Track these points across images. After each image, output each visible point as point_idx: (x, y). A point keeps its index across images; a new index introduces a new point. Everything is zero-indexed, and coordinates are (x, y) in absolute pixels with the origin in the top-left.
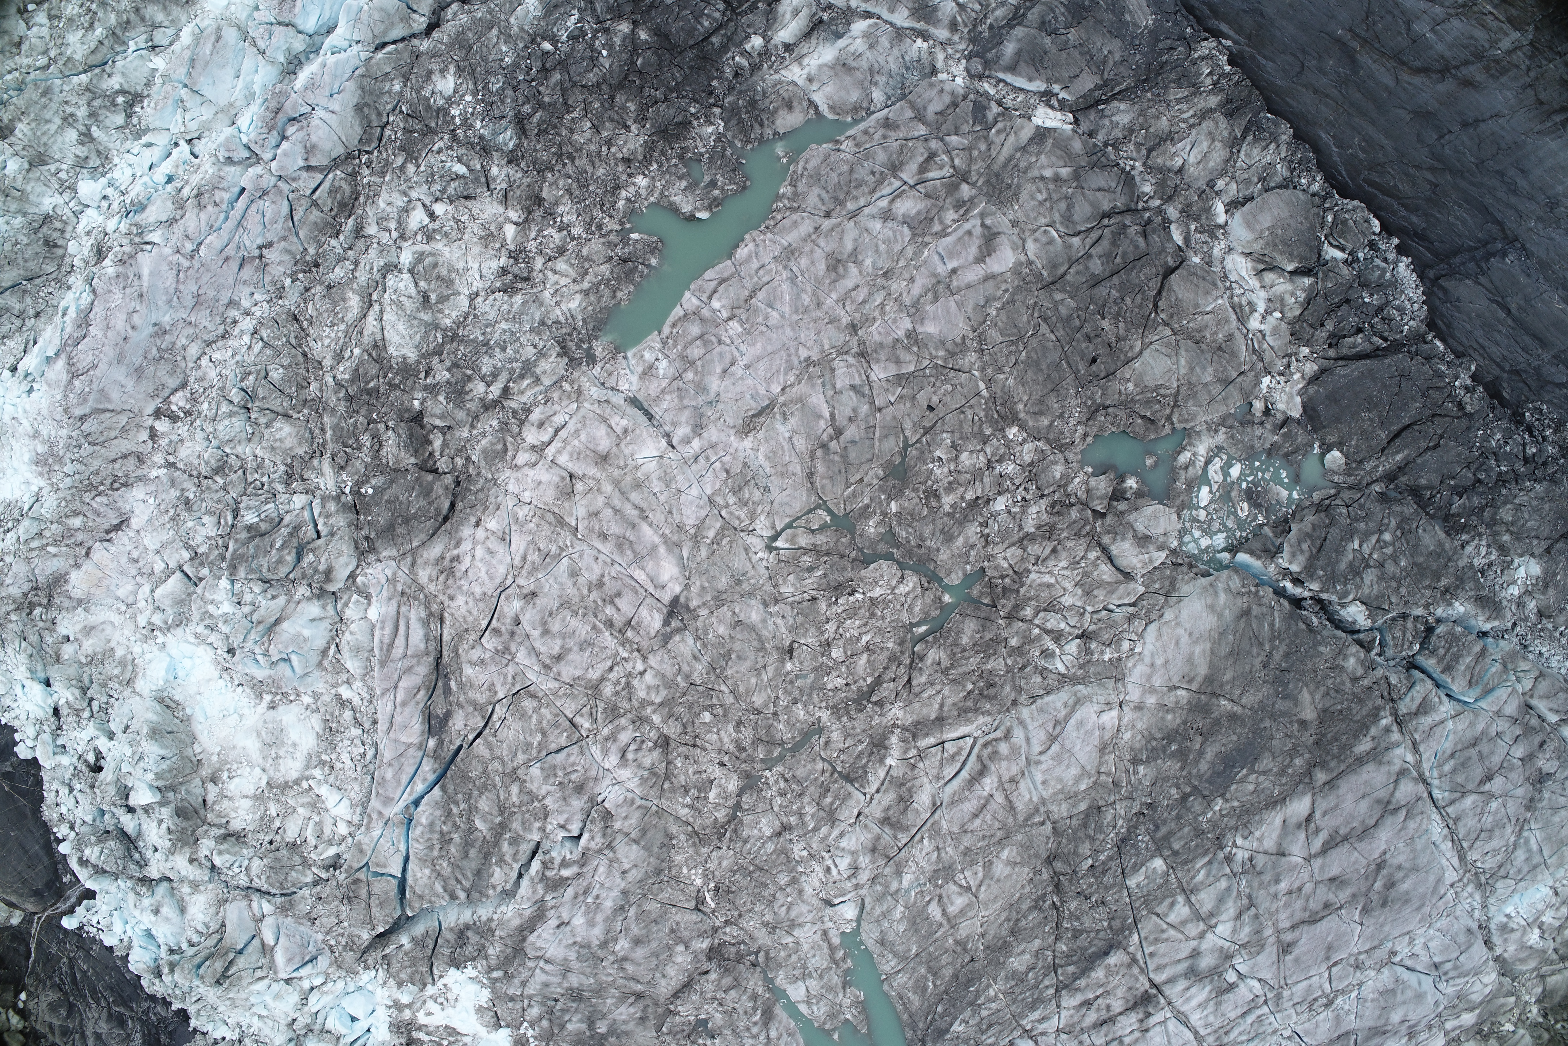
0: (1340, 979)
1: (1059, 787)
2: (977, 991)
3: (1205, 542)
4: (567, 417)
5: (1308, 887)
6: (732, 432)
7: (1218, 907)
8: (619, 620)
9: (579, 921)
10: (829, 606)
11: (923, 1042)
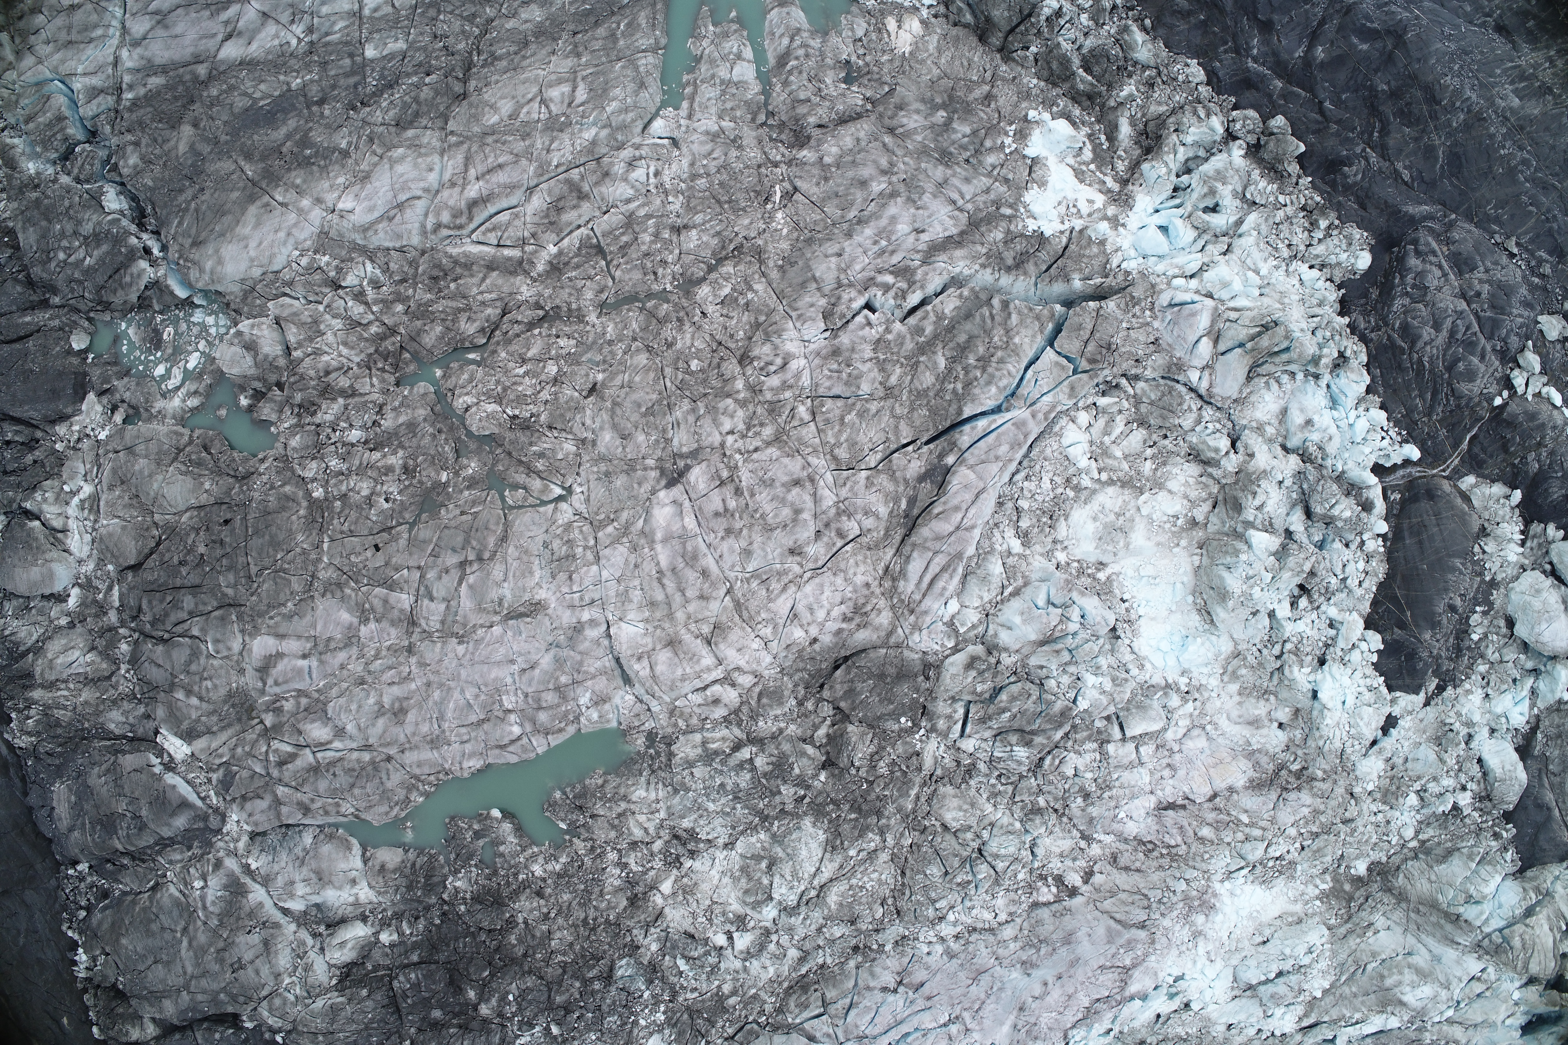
1: (420, 160)
3: (210, 320)
4: (690, 696)
6: (550, 611)
8: (729, 491)
9: (903, 228)
10: (539, 415)
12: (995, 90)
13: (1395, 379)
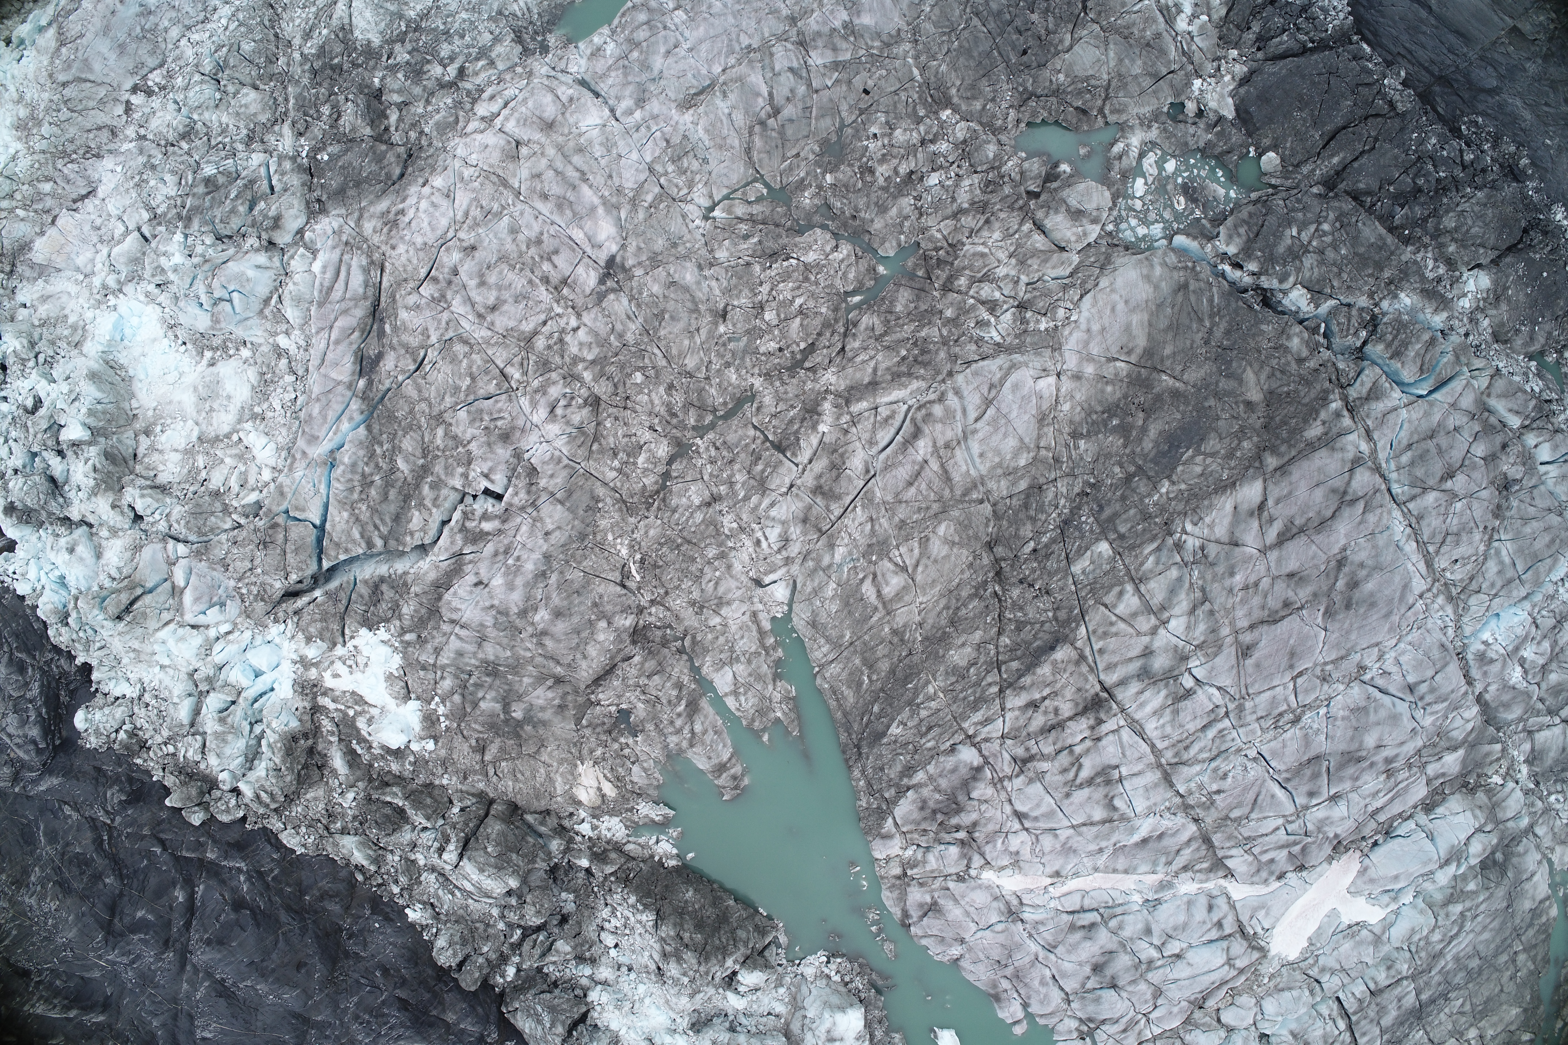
0: (1307, 691)
1: (997, 460)
2: (916, 688)
3: (1142, 231)
4: (517, 91)
5: (1265, 583)
6: (673, 105)
7: (1169, 599)
8: (555, 277)
9: (498, 581)
10: (764, 270)
11: (858, 747)
13: (18, 624)
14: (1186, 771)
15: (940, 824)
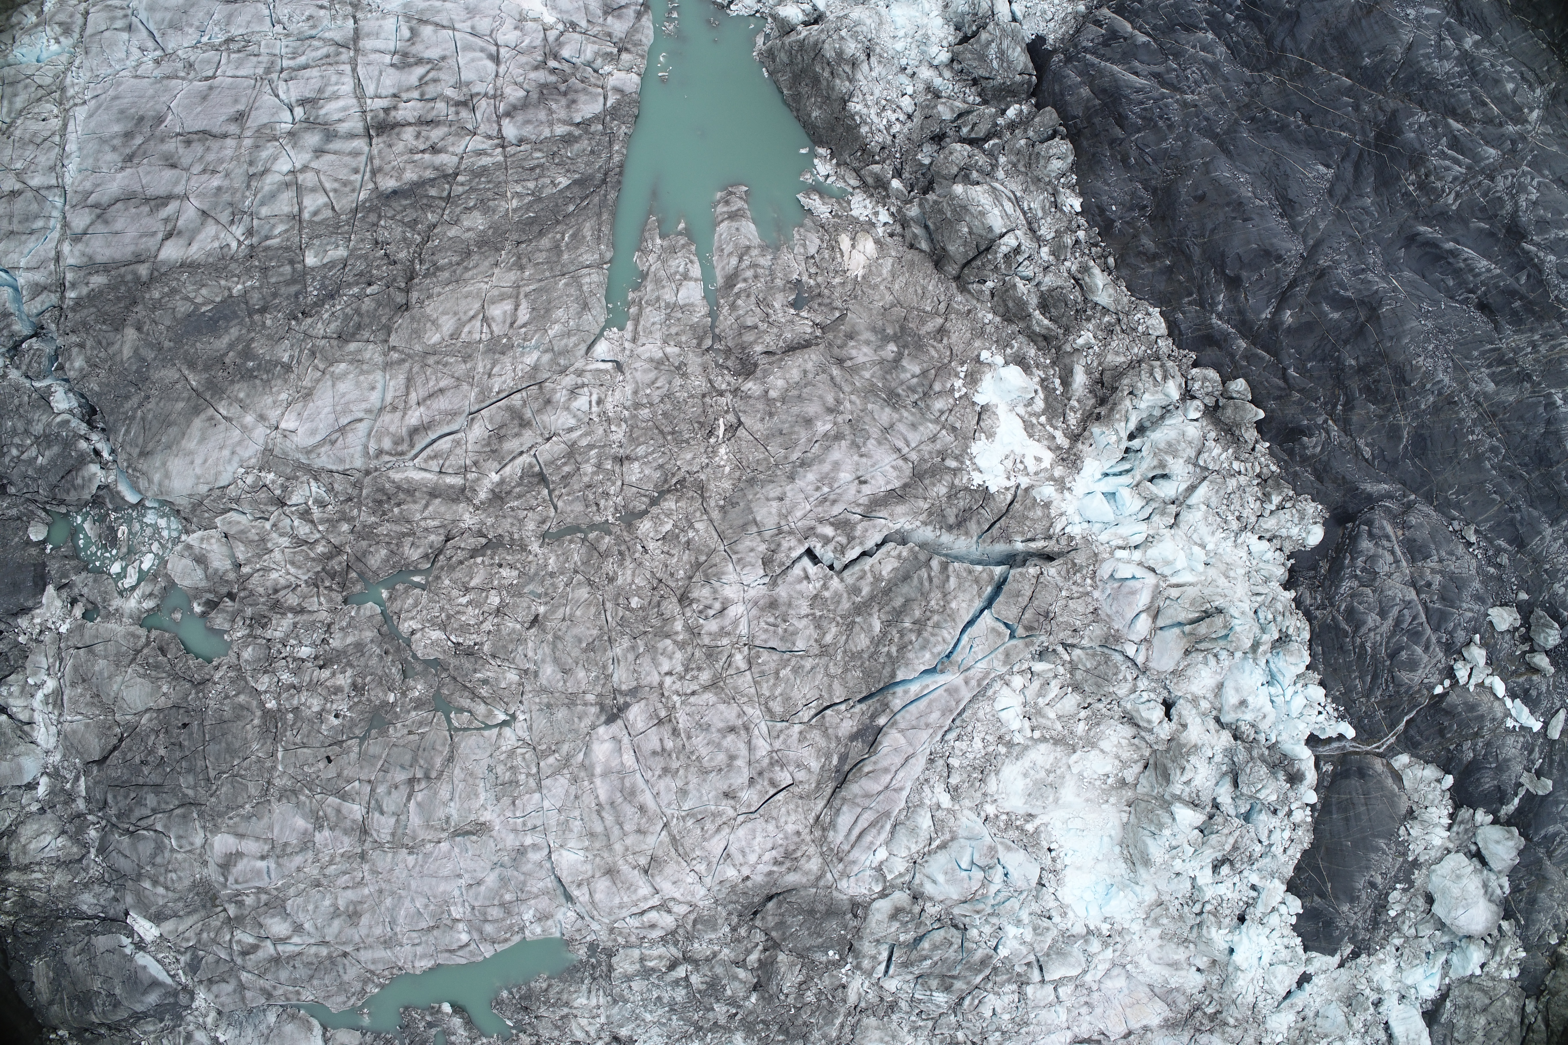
0: (209, 62)
1: (362, 378)
2: (528, 210)
4: (627, 921)
5: (196, 169)
6: (494, 833)
7: (279, 190)
8: (666, 730)
9: (845, 476)
10: (482, 644)
11: (604, 181)
12: (948, 325)
13: (1336, 659)
14: (337, 36)
15: (565, 81)
